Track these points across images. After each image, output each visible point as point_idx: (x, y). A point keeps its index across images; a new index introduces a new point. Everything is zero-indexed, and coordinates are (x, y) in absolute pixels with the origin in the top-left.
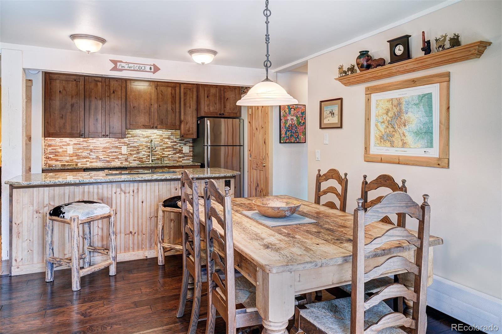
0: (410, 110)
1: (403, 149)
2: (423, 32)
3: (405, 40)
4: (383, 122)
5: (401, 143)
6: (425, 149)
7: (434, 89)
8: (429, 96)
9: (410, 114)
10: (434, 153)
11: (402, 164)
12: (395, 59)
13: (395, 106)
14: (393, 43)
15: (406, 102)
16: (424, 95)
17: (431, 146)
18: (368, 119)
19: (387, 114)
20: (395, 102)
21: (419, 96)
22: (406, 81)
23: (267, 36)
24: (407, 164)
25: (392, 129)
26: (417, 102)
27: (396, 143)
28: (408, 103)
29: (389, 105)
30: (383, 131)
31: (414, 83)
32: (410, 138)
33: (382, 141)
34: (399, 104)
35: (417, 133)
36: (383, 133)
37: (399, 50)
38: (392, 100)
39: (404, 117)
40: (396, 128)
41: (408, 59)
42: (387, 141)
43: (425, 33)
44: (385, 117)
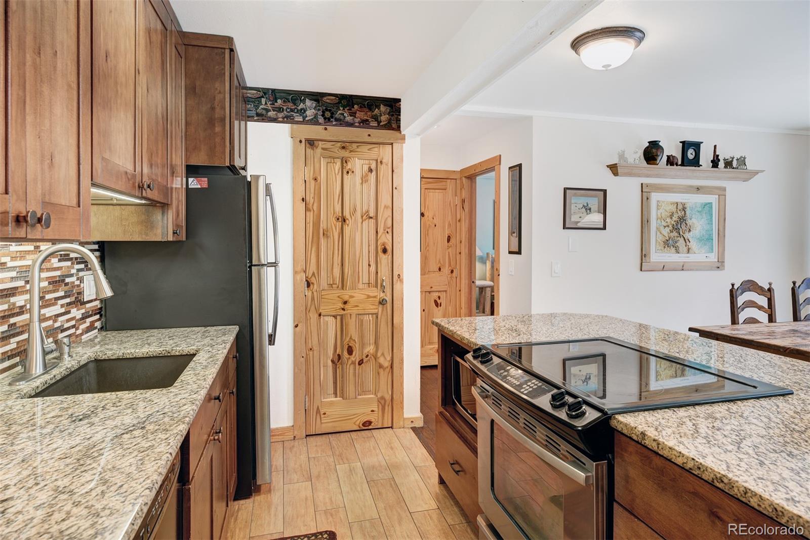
0: (694, 216)
1: (688, 255)
2: (715, 146)
3: (697, 146)
4: (668, 226)
5: (685, 249)
6: (707, 255)
7: (713, 199)
8: (710, 205)
9: (694, 220)
10: (713, 257)
11: (686, 270)
13: (680, 210)
15: (690, 207)
16: (706, 204)
17: (712, 252)
18: (648, 221)
19: (671, 218)
20: (680, 207)
21: (702, 204)
22: (691, 187)
24: (691, 270)
25: (676, 234)
26: (700, 209)
27: (681, 249)
28: (692, 209)
29: (673, 208)
30: (667, 236)
31: (698, 190)
32: (694, 244)
33: (666, 247)
34: (684, 209)
35: (700, 240)
36: (667, 238)
37: (691, 154)
38: (677, 203)
39: (689, 222)
40: (681, 233)
41: (699, 166)
42: (672, 247)
43: (717, 147)
44: (669, 220)
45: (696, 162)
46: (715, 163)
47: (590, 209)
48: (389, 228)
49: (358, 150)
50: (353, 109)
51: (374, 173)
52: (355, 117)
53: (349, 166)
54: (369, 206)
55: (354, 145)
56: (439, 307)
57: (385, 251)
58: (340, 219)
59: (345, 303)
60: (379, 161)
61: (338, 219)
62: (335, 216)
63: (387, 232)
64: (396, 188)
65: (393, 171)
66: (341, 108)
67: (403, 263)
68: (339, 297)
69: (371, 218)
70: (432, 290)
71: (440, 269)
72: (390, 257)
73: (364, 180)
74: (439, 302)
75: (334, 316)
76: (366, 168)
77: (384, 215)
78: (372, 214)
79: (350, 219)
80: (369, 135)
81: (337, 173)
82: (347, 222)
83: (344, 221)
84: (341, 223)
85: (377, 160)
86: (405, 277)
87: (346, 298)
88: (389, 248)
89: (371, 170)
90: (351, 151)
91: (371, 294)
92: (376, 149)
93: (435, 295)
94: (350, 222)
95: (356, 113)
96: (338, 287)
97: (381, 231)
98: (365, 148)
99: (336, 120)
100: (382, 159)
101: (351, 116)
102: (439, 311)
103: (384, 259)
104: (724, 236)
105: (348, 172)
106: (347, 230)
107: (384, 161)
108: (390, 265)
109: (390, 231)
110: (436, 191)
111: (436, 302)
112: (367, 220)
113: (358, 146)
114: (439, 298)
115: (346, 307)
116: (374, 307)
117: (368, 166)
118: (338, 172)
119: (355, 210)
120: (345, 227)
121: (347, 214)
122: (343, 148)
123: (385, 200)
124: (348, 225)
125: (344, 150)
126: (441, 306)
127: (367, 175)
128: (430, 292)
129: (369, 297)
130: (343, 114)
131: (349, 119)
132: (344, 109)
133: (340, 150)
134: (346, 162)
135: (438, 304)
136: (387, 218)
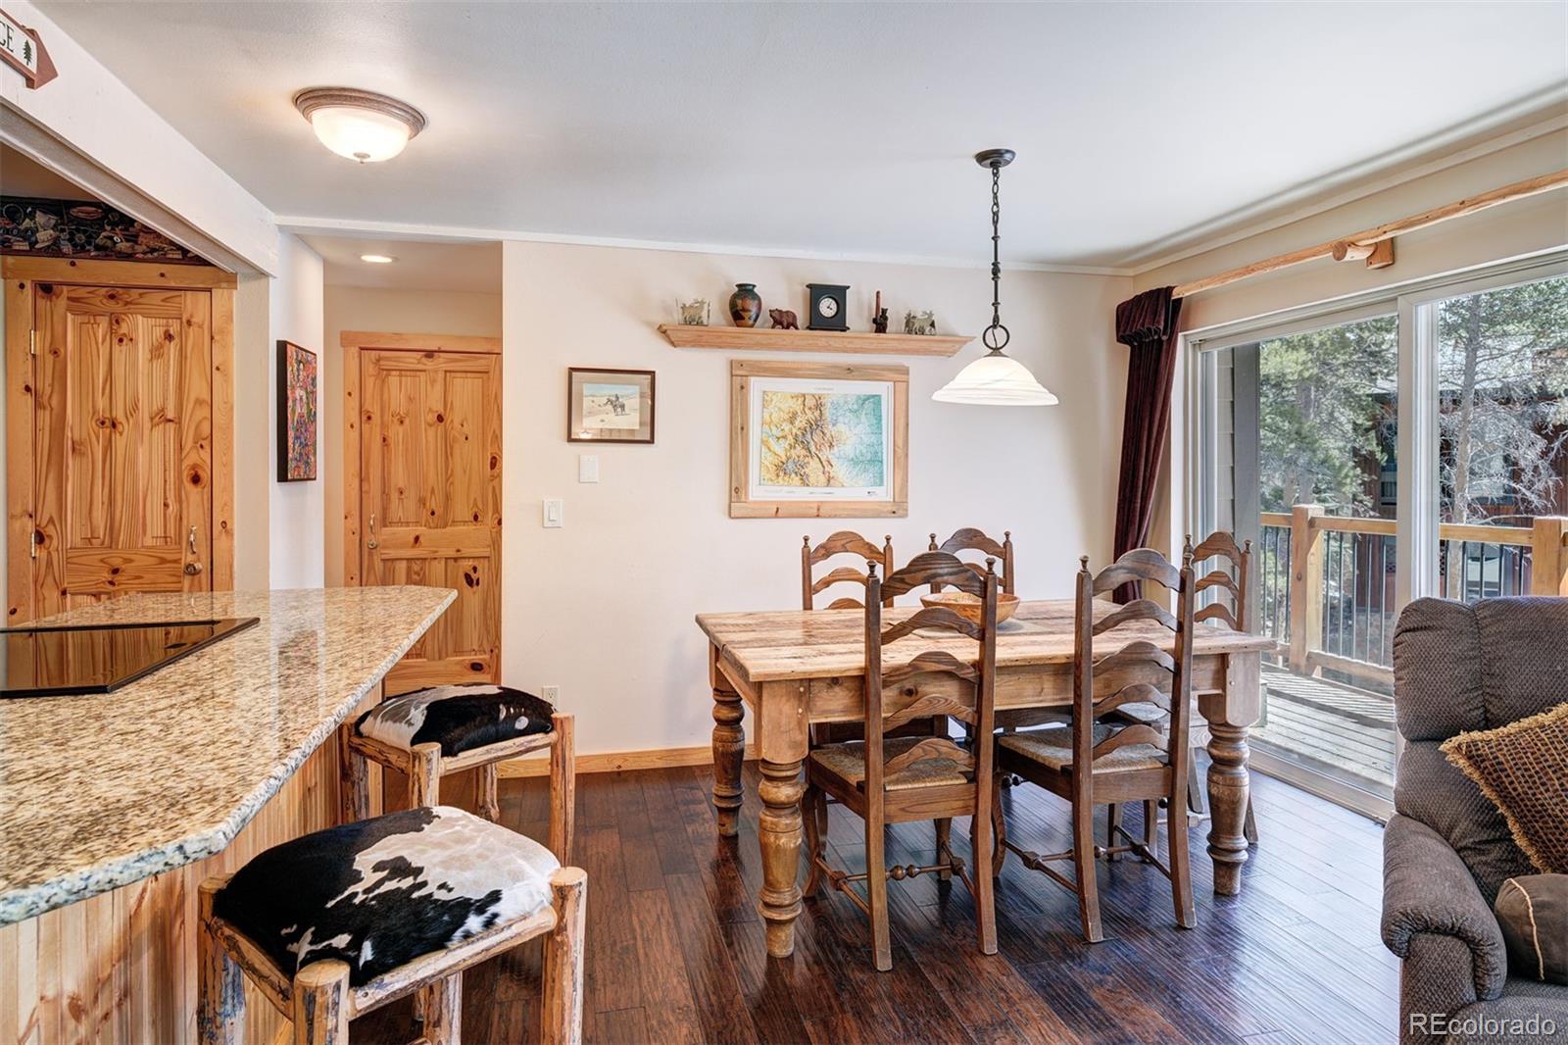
0: (841, 419)
1: (828, 490)
2: (878, 293)
3: (839, 293)
4: (784, 437)
5: (823, 479)
6: (870, 489)
7: (882, 389)
8: (876, 399)
9: (841, 427)
10: (884, 494)
11: (825, 517)
12: (817, 322)
13: (810, 409)
14: (817, 292)
15: (832, 403)
16: (868, 398)
17: (881, 484)
18: (742, 429)
19: (792, 423)
20: (811, 402)
21: (859, 397)
22: (835, 367)
24: (835, 516)
25: (804, 452)
26: (855, 407)
27: (812, 479)
28: (836, 406)
29: (797, 406)
30: (783, 454)
31: (849, 372)
32: (840, 470)
33: (781, 474)
34: (819, 406)
35: (855, 462)
36: (784, 459)
37: (827, 307)
38: (804, 395)
39: (830, 430)
40: (813, 449)
41: (844, 329)
42: (793, 475)
43: (881, 296)
44: (787, 427)
45: (838, 323)
46: (880, 324)
47: (623, 407)
48: (204, 439)
49: (141, 300)
50: (131, 229)
51: (177, 340)
52: (136, 243)
53: (124, 329)
54: (165, 399)
55: (135, 293)
56: (475, 587)
57: (196, 480)
58: (108, 423)
59: (115, 571)
60: (184, 320)
61: (103, 423)
62: (96, 418)
63: (202, 446)
64: (218, 369)
65: (212, 338)
66: (108, 228)
67: (232, 501)
68: (102, 561)
69: (170, 421)
70: (459, 555)
71: (476, 518)
72: (207, 490)
73: (156, 352)
74: (474, 576)
75: (94, 595)
76: (159, 332)
77: (193, 417)
78: (170, 415)
79: (124, 421)
80: (162, 275)
81: (100, 340)
82: (120, 428)
83: (114, 425)
84: (108, 431)
85: (181, 319)
86: (237, 526)
87: (117, 562)
88: (205, 475)
89: (169, 337)
90: (127, 303)
91: (169, 557)
92: (177, 300)
93: (467, 565)
94: (126, 427)
95: (137, 236)
96: (103, 543)
97: (188, 443)
98: (156, 297)
99: (98, 248)
100: (192, 316)
101: (127, 241)
102: (474, 593)
103: (193, 493)
104: (907, 455)
105: (121, 340)
106: (120, 442)
107: (193, 320)
108: (207, 505)
109: (206, 444)
110: (469, 375)
111: (468, 577)
112: (161, 426)
113: (141, 295)
114: (475, 569)
115: (117, 578)
116: (174, 579)
117: (163, 329)
118: (104, 341)
119: (136, 407)
120: (116, 437)
121: (120, 416)
122: (112, 297)
123: (197, 388)
124: (121, 434)
125: (112, 302)
126: (478, 584)
127: (161, 346)
128: (456, 559)
129: (163, 561)
130: (111, 238)
131: (123, 246)
132: (113, 229)
133: (105, 301)
134: (117, 322)
135: (472, 580)
136: (200, 422)
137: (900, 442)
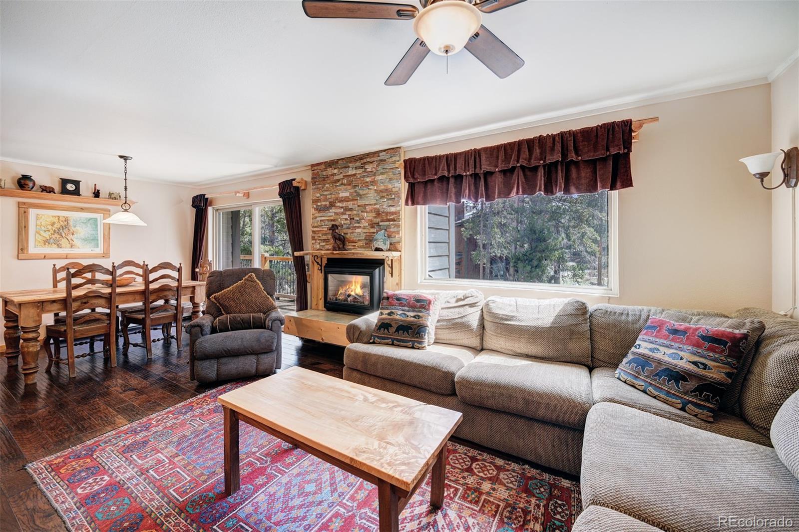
0: (78, 225)
1: (71, 249)
2: (95, 184)
3: (77, 183)
4: (49, 231)
5: (69, 246)
6: (92, 249)
7: (98, 216)
8: (96, 220)
9: (78, 228)
10: (99, 250)
11: (70, 258)
12: (64, 191)
13: (62, 221)
14: (64, 182)
15: (73, 220)
16: (91, 219)
17: (98, 247)
18: (25, 227)
19: (53, 226)
20: (62, 219)
21: (87, 218)
22: (74, 207)
23: (126, 187)
24: (75, 258)
25: (59, 236)
26: (85, 221)
27: (63, 245)
28: (75, 221)
29: (56, 220)
31: (82, 209)
32: (76, 242)
33: (47, 243)
34: (67, 221)
35: (85, 240)
36: (48, 238)
37: (71, 187)
38: (59, 216)
39: (72, 229)
40: (64, 235)
41: (79, 195)
42: (53, 244)
43: (97, 185)
44: (50, 227)
45: (76, 192)
46: (97, 194)
104: (110, 238)
137: (106, 234)
